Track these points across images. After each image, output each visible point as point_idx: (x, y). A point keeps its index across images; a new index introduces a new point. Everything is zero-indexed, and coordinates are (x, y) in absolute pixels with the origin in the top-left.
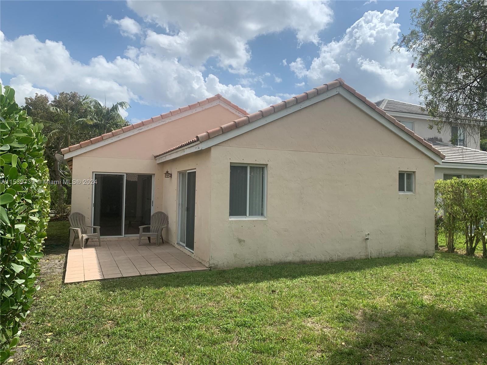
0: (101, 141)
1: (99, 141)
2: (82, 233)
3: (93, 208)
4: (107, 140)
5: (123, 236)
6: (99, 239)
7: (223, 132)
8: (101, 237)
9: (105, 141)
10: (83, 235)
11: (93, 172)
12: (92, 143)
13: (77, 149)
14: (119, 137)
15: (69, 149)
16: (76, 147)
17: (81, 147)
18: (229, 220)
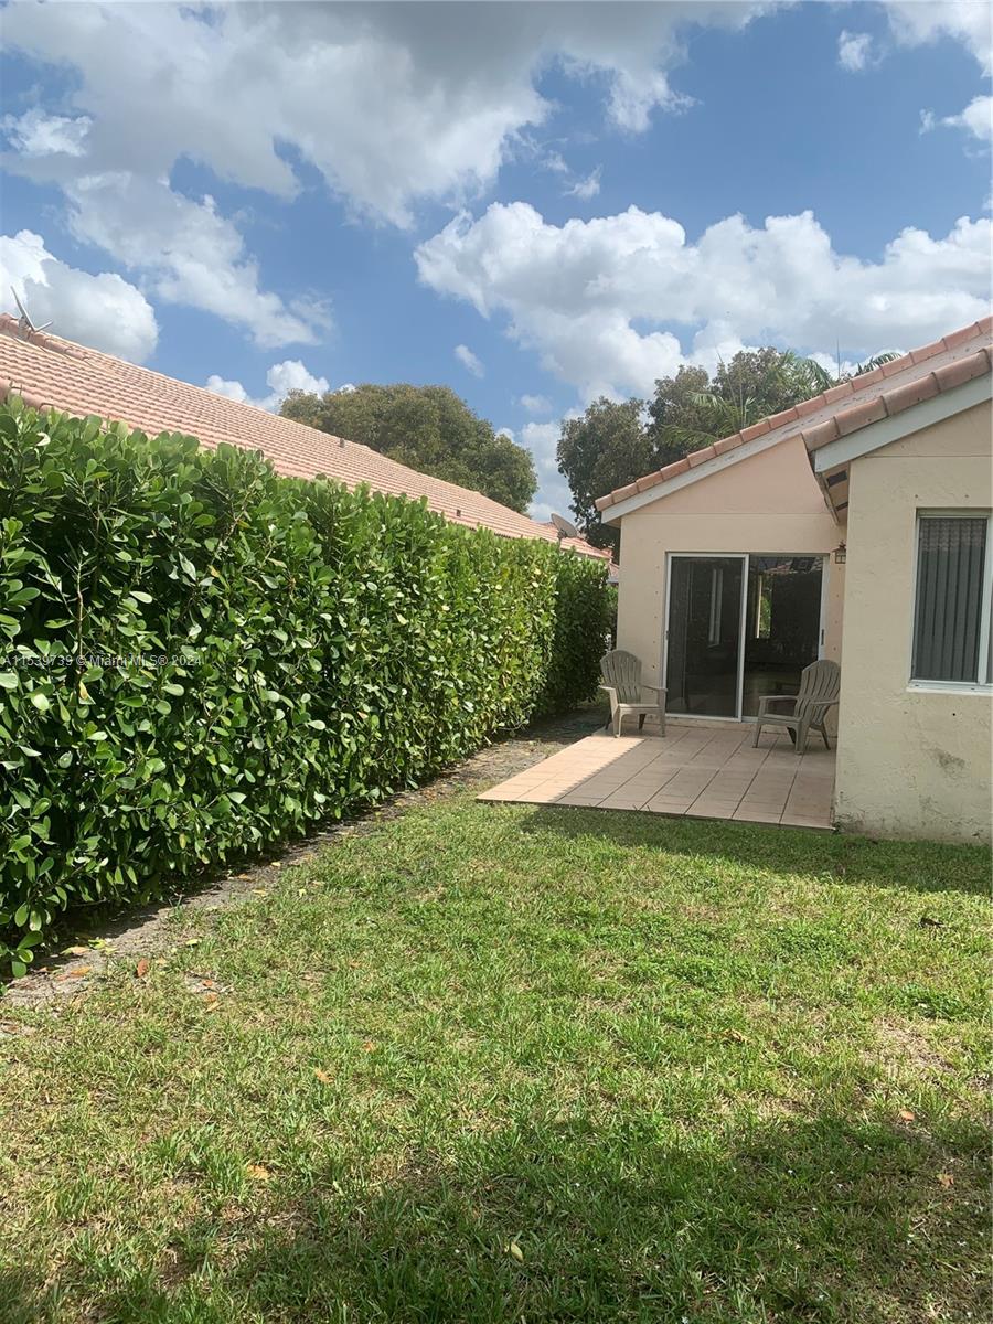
0: (685, 471)
1: (680, 473)
2: (620, 701)
3: (666, 642)
4: (700, 468)
5: (739, 720)
6: (663, 719)
7: (886, 410)
8: (667, 715)
9: (695, 470)
10: (621, 705)
11: (666, 553)
12: (665, 479)
13: (629, 496)
14: (732, 456)
15: (612, 498)
16: (627, 492)
17: (638, 492)
18: (909, 690)
